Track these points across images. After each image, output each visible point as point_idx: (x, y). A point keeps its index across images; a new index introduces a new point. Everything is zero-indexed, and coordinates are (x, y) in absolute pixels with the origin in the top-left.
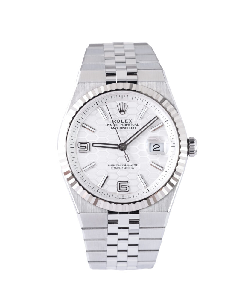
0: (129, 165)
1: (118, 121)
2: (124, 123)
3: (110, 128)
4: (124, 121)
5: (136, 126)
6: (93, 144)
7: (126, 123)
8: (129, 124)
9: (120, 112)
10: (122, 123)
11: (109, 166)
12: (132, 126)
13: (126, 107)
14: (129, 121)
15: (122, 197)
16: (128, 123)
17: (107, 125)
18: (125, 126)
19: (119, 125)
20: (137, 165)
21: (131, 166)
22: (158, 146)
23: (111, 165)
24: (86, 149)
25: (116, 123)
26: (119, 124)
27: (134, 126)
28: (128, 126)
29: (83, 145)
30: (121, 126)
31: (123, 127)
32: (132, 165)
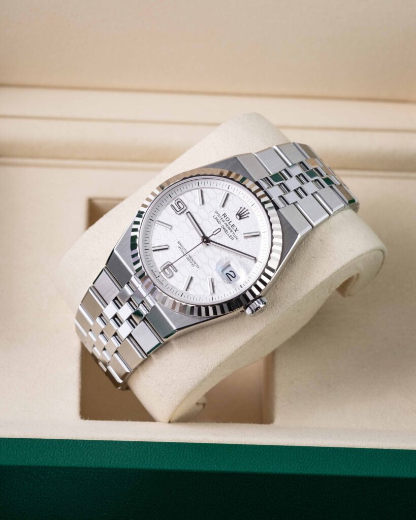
0: (193, 260)
1: (228, 219)
2: (230, 226)
3: (215, 217)
4: (231, 224)
5: (235, 238)
6: (189, 212)
7: (231, 228)
8: (232, 231)
9: (237, 214)
10: (228, 224)
11: (179, 242)
12: (232, 235)
13: (246, 216)
14: (235, 229)
15: (157, 276)
16: (232, 229)
17: (216, 212)
18: (227, 229)
19: (224, 223)
20: (198, 267)
21: (193, 263)
22: (234, 276)
23: (181, 244)
24: (178, 210)
25: (224, 219)
26: (226, 222)
27: (234, 238)
28: (229, 231)
29: (180, 204)
30: (225, 225)
31: (225, 227)
32: (195, 263)
